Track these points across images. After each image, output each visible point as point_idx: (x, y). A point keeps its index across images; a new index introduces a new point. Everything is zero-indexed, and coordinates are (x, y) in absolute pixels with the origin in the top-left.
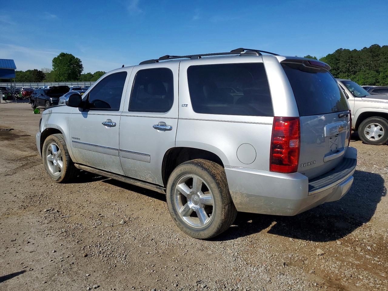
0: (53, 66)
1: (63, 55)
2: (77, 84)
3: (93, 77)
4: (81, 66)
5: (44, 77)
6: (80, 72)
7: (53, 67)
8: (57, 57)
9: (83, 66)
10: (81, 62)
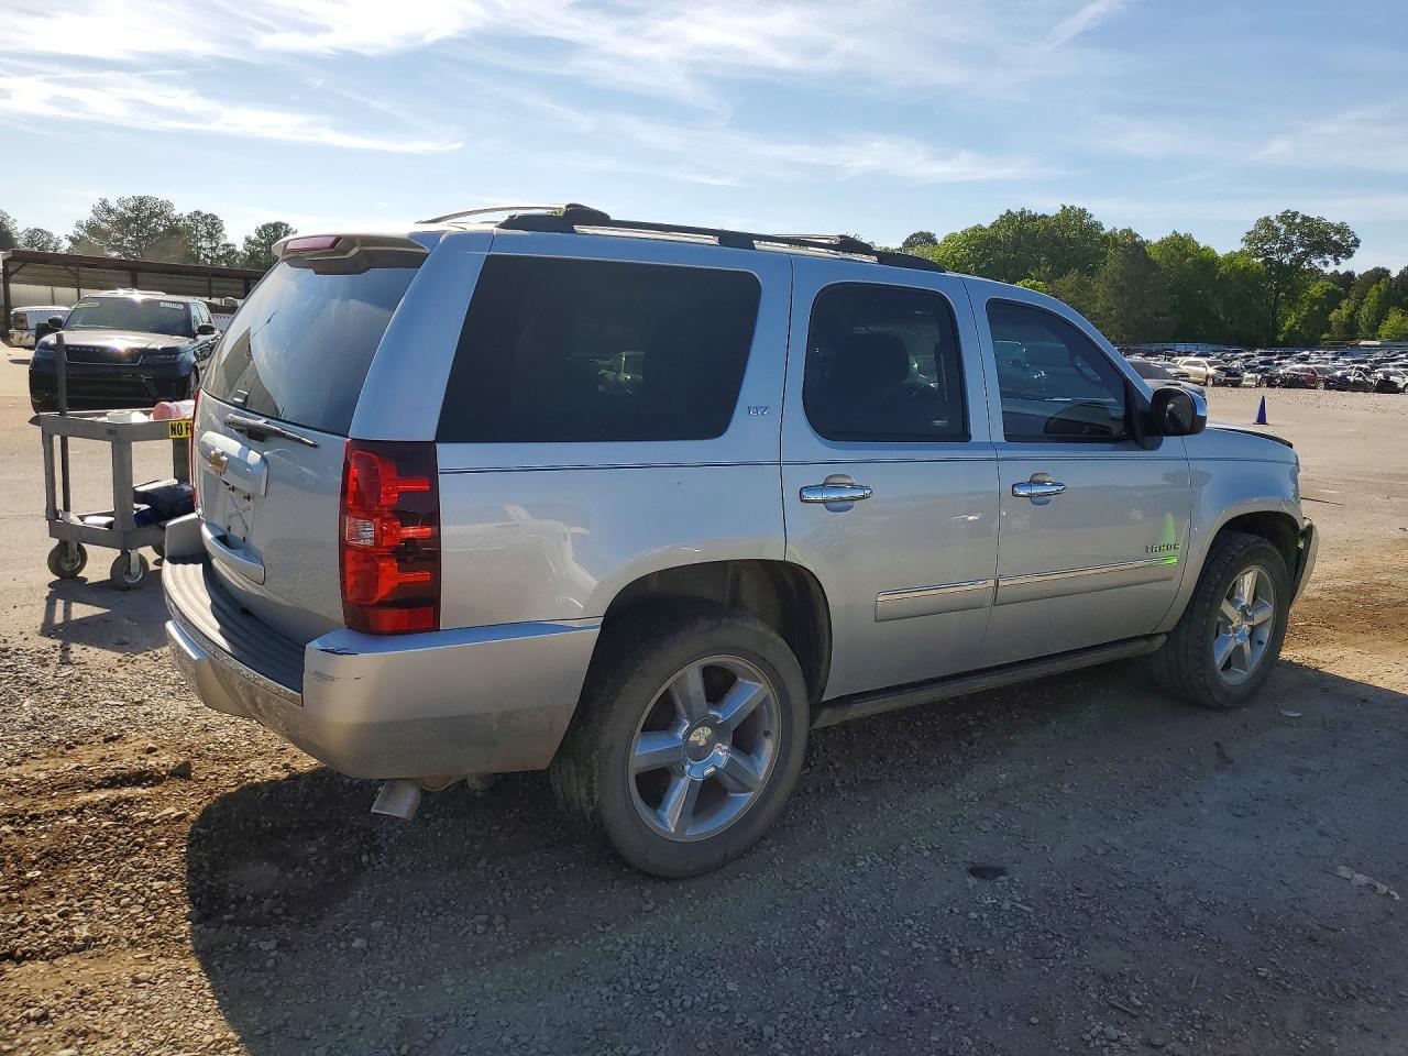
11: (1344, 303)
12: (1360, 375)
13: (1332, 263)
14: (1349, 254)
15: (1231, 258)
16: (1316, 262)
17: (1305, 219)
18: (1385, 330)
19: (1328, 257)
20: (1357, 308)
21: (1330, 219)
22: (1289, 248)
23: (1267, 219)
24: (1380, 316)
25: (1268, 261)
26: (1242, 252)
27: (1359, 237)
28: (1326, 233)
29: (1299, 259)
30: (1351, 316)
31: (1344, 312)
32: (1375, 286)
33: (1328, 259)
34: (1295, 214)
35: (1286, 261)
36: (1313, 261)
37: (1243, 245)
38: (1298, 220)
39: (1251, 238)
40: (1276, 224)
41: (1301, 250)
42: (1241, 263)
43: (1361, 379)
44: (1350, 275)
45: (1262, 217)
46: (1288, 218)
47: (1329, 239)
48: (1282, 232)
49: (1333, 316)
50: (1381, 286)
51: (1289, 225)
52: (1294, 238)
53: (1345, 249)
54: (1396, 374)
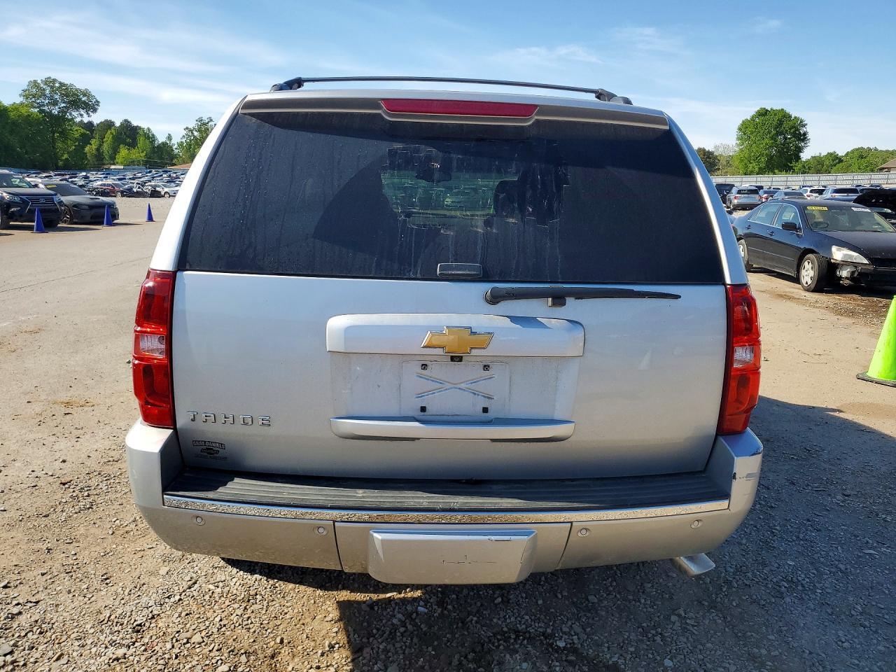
0: (738, 139)
1: (763, 113)
2: (785, 179)
3: (840, 160)
4: (803, 138)
5: (715, 165)
6: (800, 150)
7: (738, 142)
8: (749, 119)
9: (809, 136)
10: (804, 126)
11: (93, 141)
12: (139, 188)
13: (85, 115)
14: (95, 110)
15: (16, 107)
16: (75, 114)
17: (62, 84)
18: (119, 158)
19: (82, 112)
20: (100, 145)
21: (78, 86)
22: (55, 103)
23: (35, 82)
24: (115, 151)
25: (41, 111)
26: (22, 104)
27: (98, 99)
28: (78, 96)
29: (63, 111)
30: (98, 150)
31: (94, 147)
32: (109, 132)
33: (82, 113)
34: (54, 81)
35: (55, 112)
36: (73, 113)
37: (21, 99)
38: (57, 85)
39: (26, 94)
40: (42, 85)
41: (63, 105)
42: (24, 111)
43: (140, 190)
44: (90, 124)
45: (32, 80)
46: (50, 82)
47: (80, 99)
48: (47, 92)
49: (87, 149)
50: (113, 131)
51: (52, 87)
52: (57, 97)
53: (91, 107)
54: (159, 186)
